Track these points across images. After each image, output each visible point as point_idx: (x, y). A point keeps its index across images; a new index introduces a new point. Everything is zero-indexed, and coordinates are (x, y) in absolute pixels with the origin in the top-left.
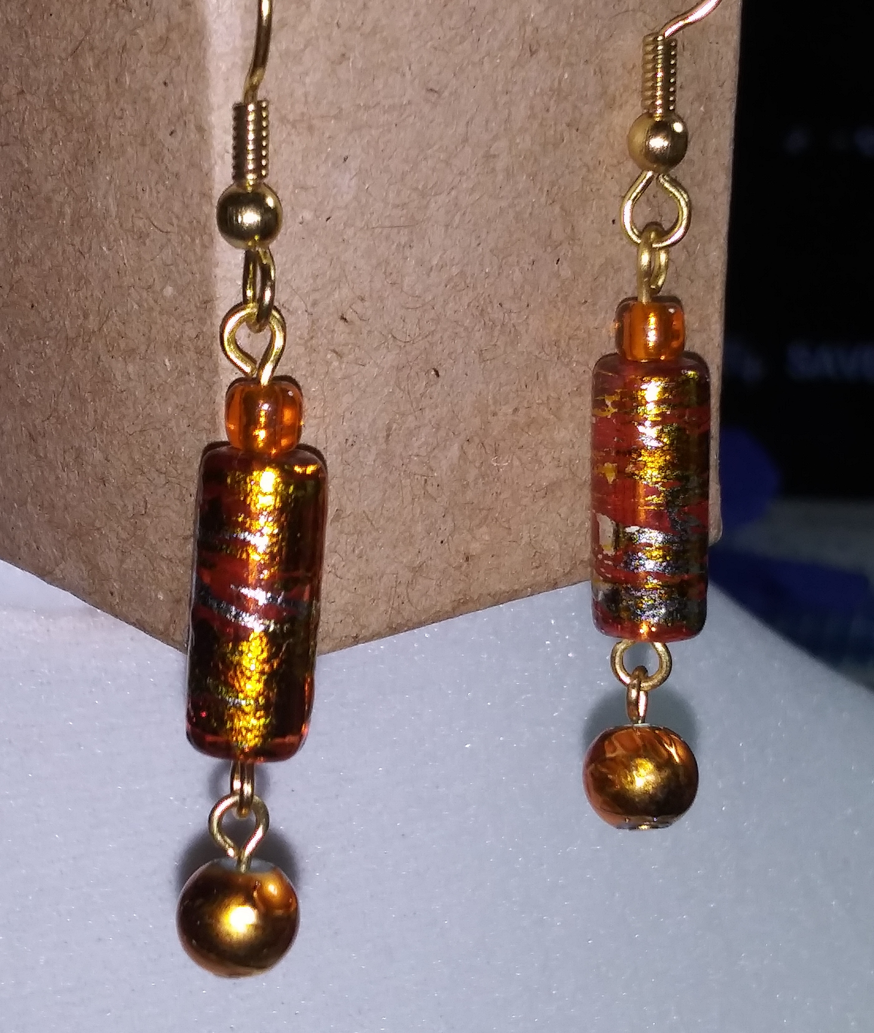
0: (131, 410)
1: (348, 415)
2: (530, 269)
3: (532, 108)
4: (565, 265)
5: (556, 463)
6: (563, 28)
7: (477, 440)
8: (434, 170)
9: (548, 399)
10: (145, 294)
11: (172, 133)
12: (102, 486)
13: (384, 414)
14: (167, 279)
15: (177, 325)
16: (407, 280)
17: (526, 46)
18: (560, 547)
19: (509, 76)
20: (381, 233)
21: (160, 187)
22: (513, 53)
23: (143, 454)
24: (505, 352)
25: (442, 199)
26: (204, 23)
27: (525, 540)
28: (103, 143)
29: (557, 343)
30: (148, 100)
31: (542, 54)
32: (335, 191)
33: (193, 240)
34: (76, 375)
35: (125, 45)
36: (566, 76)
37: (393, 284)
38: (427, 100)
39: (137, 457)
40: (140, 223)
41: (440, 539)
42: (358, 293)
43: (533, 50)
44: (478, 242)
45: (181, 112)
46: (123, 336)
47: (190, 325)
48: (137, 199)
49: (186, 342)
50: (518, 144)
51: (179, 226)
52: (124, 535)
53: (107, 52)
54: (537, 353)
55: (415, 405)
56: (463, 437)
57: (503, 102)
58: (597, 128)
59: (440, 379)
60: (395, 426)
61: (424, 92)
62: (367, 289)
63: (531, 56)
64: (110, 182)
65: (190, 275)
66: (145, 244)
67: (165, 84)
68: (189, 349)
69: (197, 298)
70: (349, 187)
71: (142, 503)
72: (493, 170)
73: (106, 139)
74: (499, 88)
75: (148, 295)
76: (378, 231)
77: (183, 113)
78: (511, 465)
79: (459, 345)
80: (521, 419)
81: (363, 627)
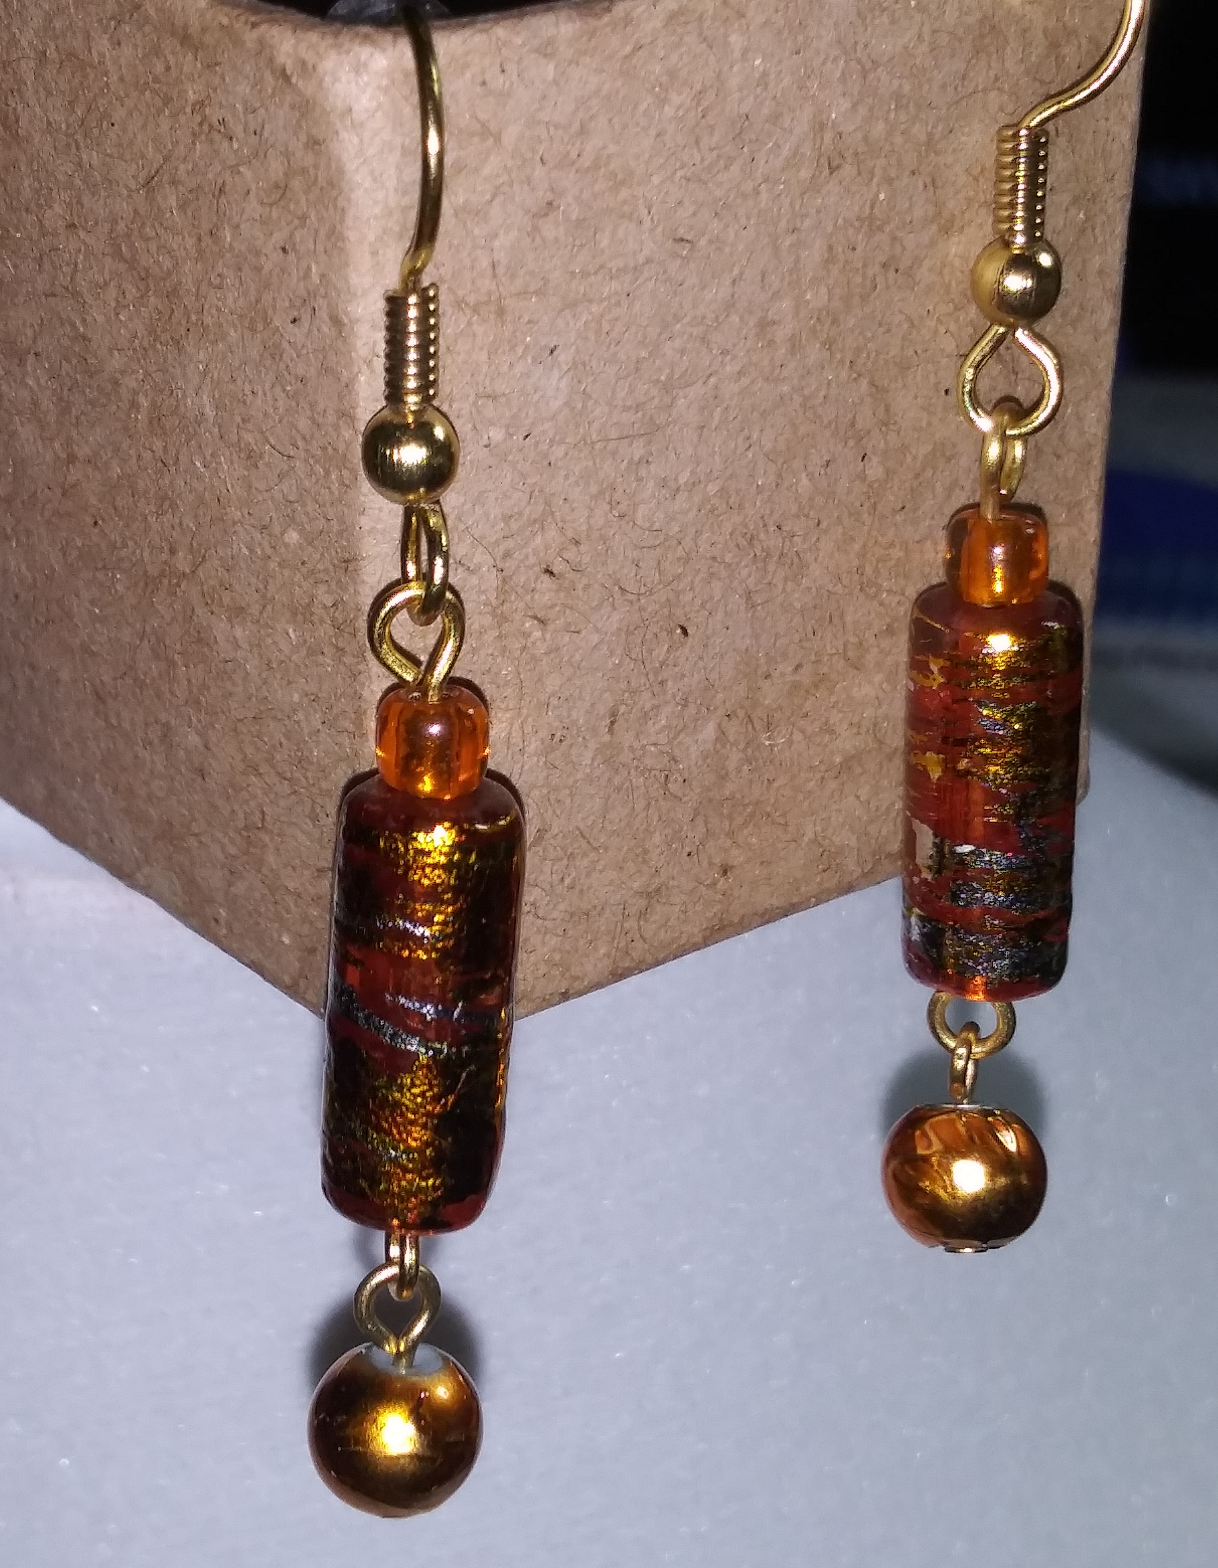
0: (240, 689)
1: (554, 701)
2: (822, 472)
3: (830, 248)
4: (875, 460)
5: (855, 730)
6: (879, 129)
7: (741, 714)
8: (683, 352)
9: (845, 646)
10: (257, 536)
11: (294, 321)
12: (200, 780)
13: (607, 695)
14: (291, 520)
15: (305, 584)
16: (641, 511)
17: (824, 161)
18: (858, 839)
19: (797, 207)
20: (605, 447)
21: (278, 390)
22: (805, 174)
23: (258, 749)
24: (784, 590)
25: (696, 391)
26: (341, 171)
27: (810, 835)
28: (194, 318)
29: (860, 571)
30: (258, 269)
31: (848, 170)
32: (536, 397)
33: (327, 473)
34: (160, 627)
35: (224, 184)
36: (882, 196)
37: (621, 516)
38: (675, 255)
39: (249, 751)
40: (248, 438)
41: (688, 850)
42: (570, 534)
43: (834, 164)
44: (747, 446)
45: (309, 293)
46: (228, 586)
47: (322, 588)
48: (245, 403)
49: (318, 610)
50: (808, 302)
51: (307, 451)
52: (232, 850)
53: (196, 191)
54: (830, 587)
55: (651, 676)
56: (721, 712)
57: (787, 243)
58: (927, 264)
59: (690, 640)
60: (623, 709)
61: (669, 244)
62: (584, 528)
63: (831, 173)
64: (205, 373)
65: (323, 521)
66: (257, 467)
67: (284, 250)
68: (322, 621)
69: (334, 554)
70: (558, 389)
71: (258, 815)
72: (771, 343)
73: (197, 313)
74: (783, 224)
75: (263, 538)
76: (598, 446)
77: (312, 294)
78: (790, 742)
79: (717, 587)
80: (805, 677)
81: (575, 978)
